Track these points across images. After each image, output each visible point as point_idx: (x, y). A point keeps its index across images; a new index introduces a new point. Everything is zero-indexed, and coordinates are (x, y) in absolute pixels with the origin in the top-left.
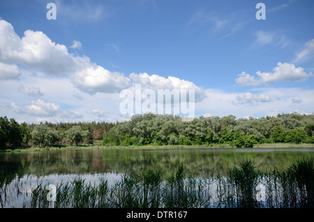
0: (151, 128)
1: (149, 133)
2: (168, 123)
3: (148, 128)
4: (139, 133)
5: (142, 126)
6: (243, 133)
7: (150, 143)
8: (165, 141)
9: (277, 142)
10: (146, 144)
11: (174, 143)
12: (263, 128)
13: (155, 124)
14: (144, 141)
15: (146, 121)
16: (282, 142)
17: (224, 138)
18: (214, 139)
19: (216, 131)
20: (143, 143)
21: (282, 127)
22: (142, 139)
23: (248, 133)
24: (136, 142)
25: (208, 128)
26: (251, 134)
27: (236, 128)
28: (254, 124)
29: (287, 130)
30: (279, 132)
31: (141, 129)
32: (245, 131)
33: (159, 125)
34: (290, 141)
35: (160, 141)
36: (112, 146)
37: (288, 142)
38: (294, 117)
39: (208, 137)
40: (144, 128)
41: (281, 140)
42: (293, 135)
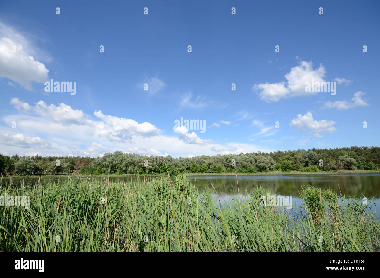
0: (116, 162)
1: (115, 166)
2: (128, 159)
3: (114, 162)
4: (108, 166)
5: (110, 161)
6: (174, 166)
7: (115, 172)
8: (125, 172)
9: (193, 172)
10: (112, 173)
11: (131, 173)
12: (185, 164)
13: (120, 159)
14: (110, 171)
15: (114, 158)
16: (195, 172)
17: (163, 170)
18: (157, 170)
19: (159, 166)
20: (111, 173)
21: (195, 163)
22: (109, 169)
23: (177, 167)
24: (104, 172)
25: (154, 163)
26: (179, 167)
27: (171, 164)
28: (181, 160)
29: (198, 166)
30: (194, 167)
31: (110, 163)
32: (176, 165)
33: (122, 160)
34: (199, 172)
35: (122, 171)
36: (87, 174)
37: (198, 172)
38: (203, 158)
39: (153, 169)
40: (112, 162)
41: (194, 171)
42: (200, 168)
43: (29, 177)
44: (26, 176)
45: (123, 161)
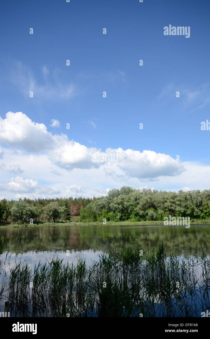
0: (129, 204)
1: (127, 209)
2: (146, 197)
3: (125, 203)
4: (116, 209)
5: (119, 201)
7: (128, 219)
8: (143, 217)
10: (124, 220)
11: (152, 219)
13: (132, 199)
14: (121, 217)
15: (124, 196)
17: (206, 213)
18: (195, 214)
19: (198, 207)
20: (121, 219)
22: (119, 215)
24: (113, 218)
25: (188, 203)
31: (119, 204)
33: (136, 200)
35: (138, 217)
36: (89, 222)
39: (189, 212)
40: (122, 203)
43: (27, 226)
44: (24, 225)
45: (137, 201)
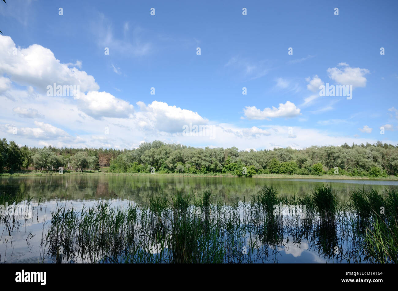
0: (159, 157)
1: (157, 161)
2: (176, 152)
3: (156, 156)
4: (147, 161)
5: (151, 154)
6: (244, 164)
7: (157, 171)
8: (172, 170)
9: (272, 172)
11: (180, 171)
12: (261, 160)
13: (163, 152)
15: (155, 150)
16: (277, 173)
17: (226, 168)
18: (218, 169)
19: (221, 162)
21: (278, 160)
23: (248, 164)
24: (144, 170)
25: (213, 158)
26: (251, 165)
27: (238, 159)
28: (254, 156)
29: (281, 163)
30: (275, 164)
31: (150, 157)
32: (246, 163)
33: (166, 154)
34: (284, 172)
35: (167, 169)
36: (119, 172)
37: (282, 173)
38: (288, 151)
39: (212, 166)
40: (153, 156)
41: (276, 171)
42: (286, 167)
43: (51, 175)
44: (48, 173)
45: (168, 155)
